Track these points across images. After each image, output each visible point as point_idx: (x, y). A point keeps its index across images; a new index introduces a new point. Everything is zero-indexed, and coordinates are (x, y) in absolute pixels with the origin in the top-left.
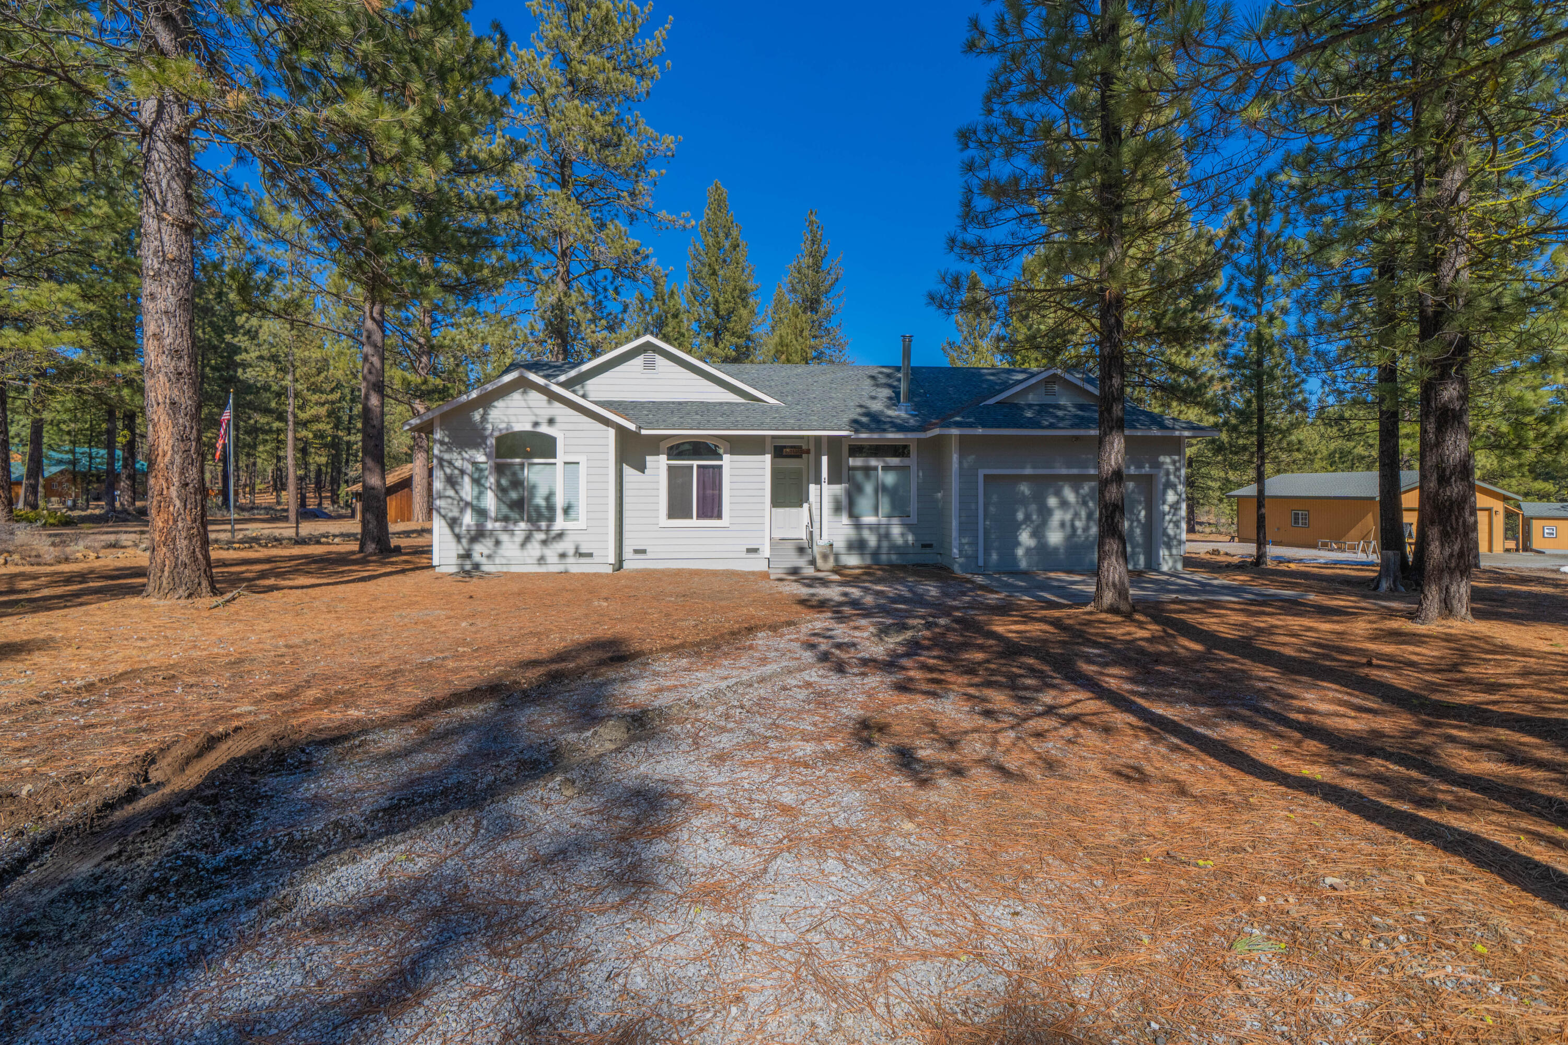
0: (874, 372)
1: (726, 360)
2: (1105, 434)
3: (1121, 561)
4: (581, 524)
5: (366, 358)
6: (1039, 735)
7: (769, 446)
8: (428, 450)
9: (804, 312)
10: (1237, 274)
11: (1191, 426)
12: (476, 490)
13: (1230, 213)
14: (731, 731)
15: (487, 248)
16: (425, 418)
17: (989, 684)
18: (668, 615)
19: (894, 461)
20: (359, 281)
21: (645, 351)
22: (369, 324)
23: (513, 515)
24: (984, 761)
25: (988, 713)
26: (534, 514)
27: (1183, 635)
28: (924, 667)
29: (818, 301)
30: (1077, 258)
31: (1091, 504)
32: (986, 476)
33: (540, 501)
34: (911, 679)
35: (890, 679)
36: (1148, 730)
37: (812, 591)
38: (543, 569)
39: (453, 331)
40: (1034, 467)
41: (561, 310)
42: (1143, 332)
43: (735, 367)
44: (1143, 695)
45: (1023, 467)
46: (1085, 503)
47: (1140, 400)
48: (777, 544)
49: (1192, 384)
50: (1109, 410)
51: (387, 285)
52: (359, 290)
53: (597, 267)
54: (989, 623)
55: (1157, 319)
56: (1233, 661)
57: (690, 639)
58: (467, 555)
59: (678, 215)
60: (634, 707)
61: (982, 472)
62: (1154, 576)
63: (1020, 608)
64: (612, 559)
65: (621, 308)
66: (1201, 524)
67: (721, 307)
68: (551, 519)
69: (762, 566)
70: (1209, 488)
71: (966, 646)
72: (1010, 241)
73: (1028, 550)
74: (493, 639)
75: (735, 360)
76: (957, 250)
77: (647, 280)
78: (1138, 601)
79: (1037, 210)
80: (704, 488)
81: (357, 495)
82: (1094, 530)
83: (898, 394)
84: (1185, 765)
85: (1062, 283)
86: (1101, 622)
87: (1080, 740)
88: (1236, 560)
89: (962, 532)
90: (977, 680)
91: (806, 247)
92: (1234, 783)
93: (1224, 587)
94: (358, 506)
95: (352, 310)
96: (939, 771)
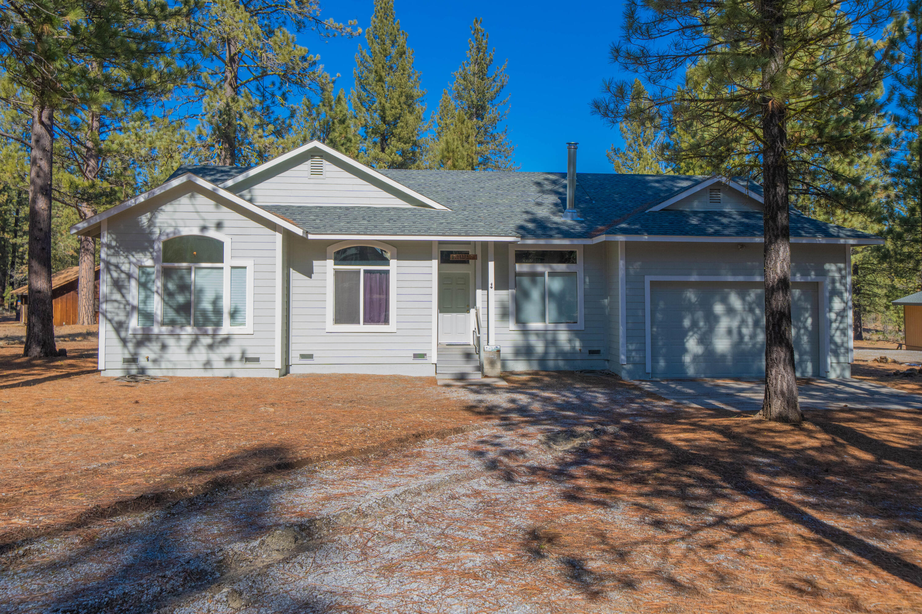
0: (540, 178)
1: (393, 165)
2: (771, 243)
3: (789, 369)
4: (248, 328)
5: (34, 162)
6: (710, 546)
7: (436, 251)
8: (95, 253)
9: (470, 118)
10: (898, 84)
11: (855, 234)
12: (143, 294)
13: (890, 25)
14: (400, 540)
15: (155, 54)
16: (93, 222)
17: (659, 494)
18: (335, 421)
19: (561, 267)
20: (29, 86)
21: (313, 157)
22: (38, 128)
23: (181, 319)
24: (655, 573)
25: (658, 524)
26: (201, 319)
27: (853, 445)
28: (593, 476)
29: (483, 108)
30: (740, 69)
31: (757, 311)
32: (652, 283)
33: (207, 305)
34: (580, 489)
35: (559, 488)
36: (819, 542)
37: (480, 397)
38: (209, 374)
39: (121, 137)
40: (699, 274)
41: (229, 115)
42: (806, 141)
43: (402, 172)
44: (813, 506)
45: (690, 274)
46: (751, 310)
47: (804, 208)
48: (443, 349)
49: (856, 192)
50: (774, 219)
51: (56, 91)
52: (29, 94)
53: (264, 74)
54: (658, 430)
55: (820, 129)
56: (904, 471)
57: (357, 446)
58: (134, 360)
59: (345, 23)
60: (302, 516)
61: (648, 279)
62: (822, 384)
63: (689, 416)
64: (278, 364)
65: (288, 113)
66: (868, 331)
67: (388, 113)
68: (218, 324)
69: (429, 372)
70: (875, 295)
71: (634, 454)
72: (673, 52)
73: (696, 358)
74: (159, 445)
75: (402, 166)
76: (621, 60)
77: (314, 86)
78: (807, 408)
79: (700, 22)
80: (371, 293)
81: (22, 298)
82: (761, 337)
83: (564, 200)
84: (858, 579)
85: (726, 92)
86: (770, 430)
87: (751, 552)
88: (904, 368)
89: (629, 338)
90: (646, 489)
91: (471, 54)
92: (908, 598)
93: (892, 395)
94: (24, 309)
95: (21, 114)
96: (610, 583)
